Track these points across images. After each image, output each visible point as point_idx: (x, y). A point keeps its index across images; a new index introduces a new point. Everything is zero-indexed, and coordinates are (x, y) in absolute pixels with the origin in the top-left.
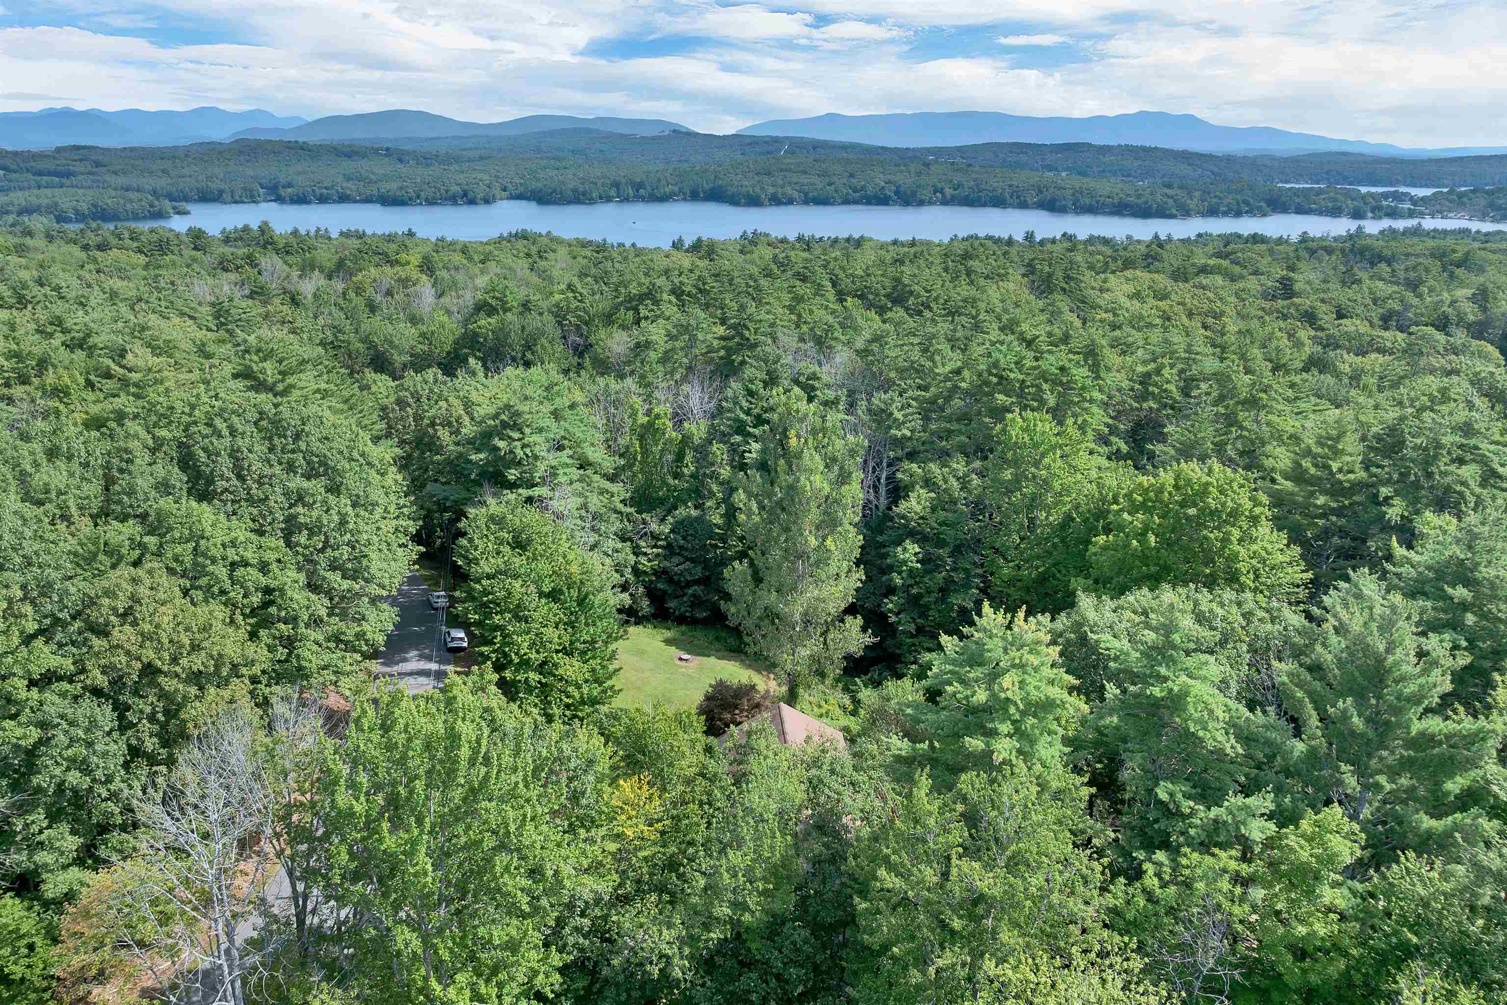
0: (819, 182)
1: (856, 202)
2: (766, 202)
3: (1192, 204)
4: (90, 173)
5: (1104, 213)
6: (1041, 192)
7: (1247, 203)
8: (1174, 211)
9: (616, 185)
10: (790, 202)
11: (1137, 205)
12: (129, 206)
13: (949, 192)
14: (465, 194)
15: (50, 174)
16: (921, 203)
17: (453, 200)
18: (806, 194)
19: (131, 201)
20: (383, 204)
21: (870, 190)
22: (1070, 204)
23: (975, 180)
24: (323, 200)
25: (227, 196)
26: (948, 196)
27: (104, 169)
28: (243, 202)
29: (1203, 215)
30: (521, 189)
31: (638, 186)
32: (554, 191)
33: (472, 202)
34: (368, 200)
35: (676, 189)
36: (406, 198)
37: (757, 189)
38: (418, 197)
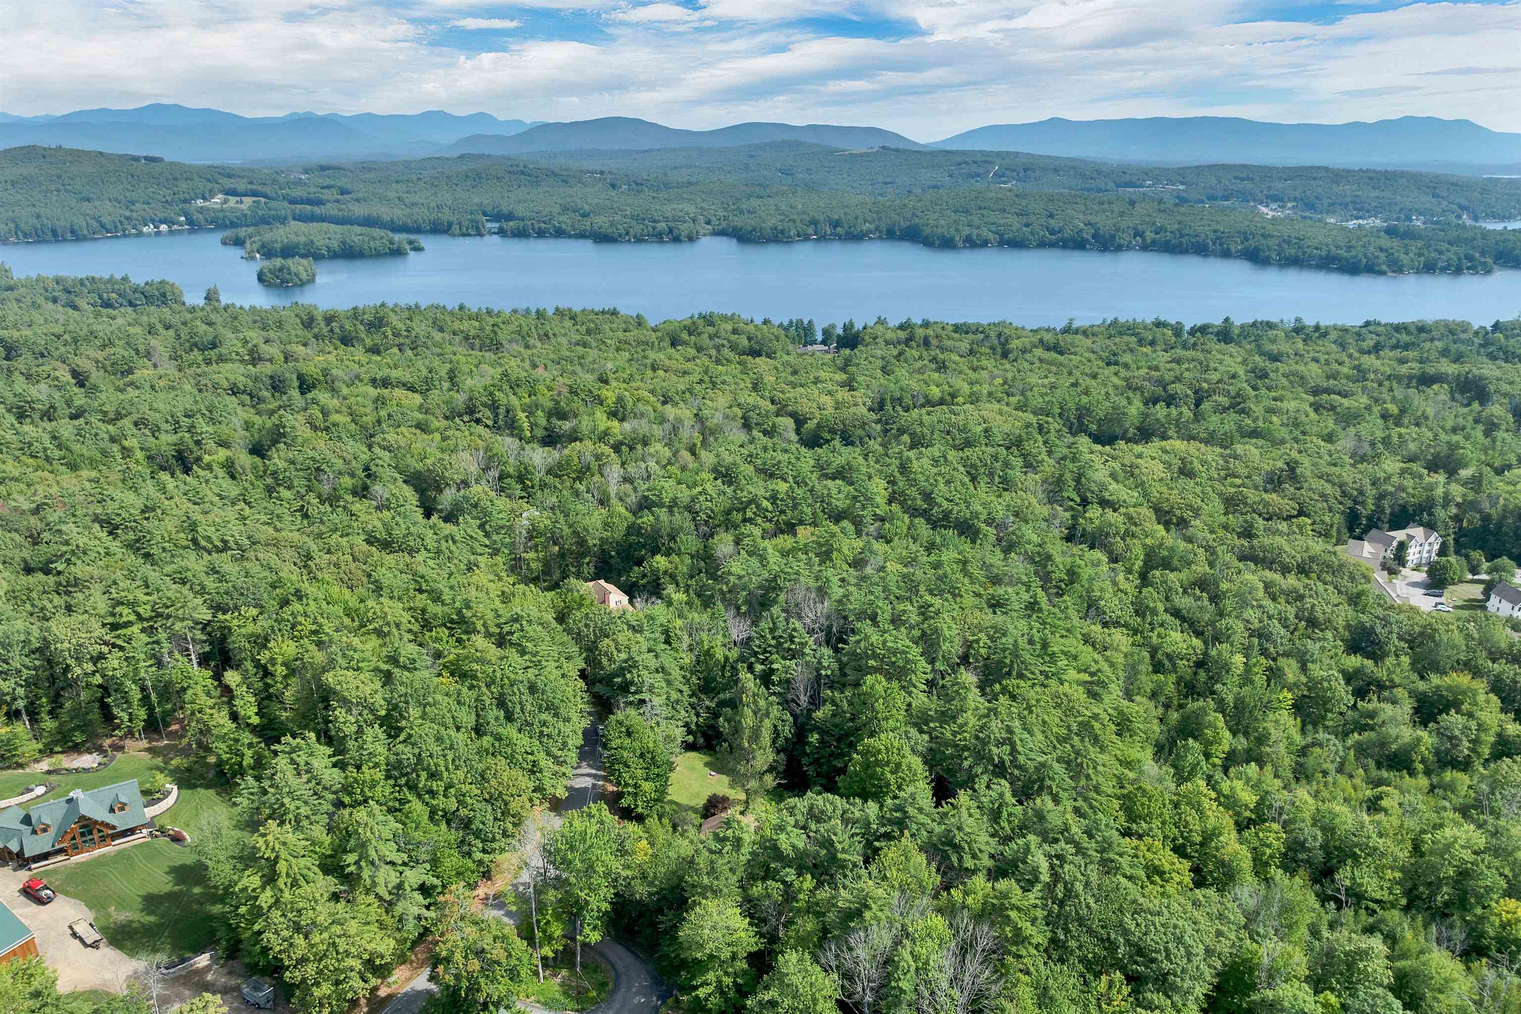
0: (1015, 222)
1: (1052, 245)
2: (961, 244)
3: (1405, 259)
4: (337, 201)
5: (1310, 267)
6: (1247, 239)
7: (1470, 258)
8: (1384, 268)
9: (815, 222)
10: (984, 244)
11: (1346, 259)
12: (372, 244)
13: (1149, 236)
14: (671, 231)
15: (302, 202)
16: (1119, 249)
17: (658, 238)
18: (1001, 236)
19: (374, 239)
20: (595, 241)
21: (1067, 233)
22: (1274, 255)
23: (1180, 223)
24: (541, 234)
25: (456, 229)
26: (1149, 241)
27: (347, 197)
28: (469, 235)
29: (1418, 272)
30: (724, 225)
31: (836, 224)
32: (754, 230)
33: (677, 240)
34: (582, 236)
35: (872, 227)
36: (615, 235)
37: (952, 231)
38: (627, 233)
